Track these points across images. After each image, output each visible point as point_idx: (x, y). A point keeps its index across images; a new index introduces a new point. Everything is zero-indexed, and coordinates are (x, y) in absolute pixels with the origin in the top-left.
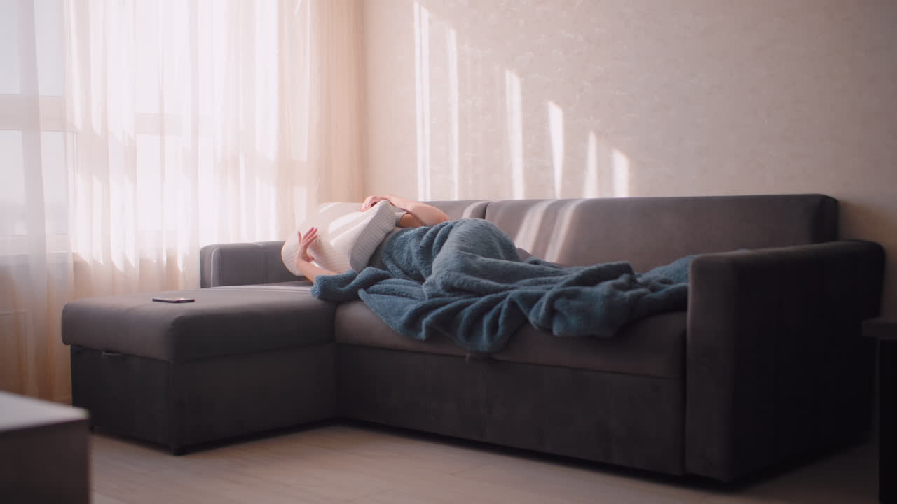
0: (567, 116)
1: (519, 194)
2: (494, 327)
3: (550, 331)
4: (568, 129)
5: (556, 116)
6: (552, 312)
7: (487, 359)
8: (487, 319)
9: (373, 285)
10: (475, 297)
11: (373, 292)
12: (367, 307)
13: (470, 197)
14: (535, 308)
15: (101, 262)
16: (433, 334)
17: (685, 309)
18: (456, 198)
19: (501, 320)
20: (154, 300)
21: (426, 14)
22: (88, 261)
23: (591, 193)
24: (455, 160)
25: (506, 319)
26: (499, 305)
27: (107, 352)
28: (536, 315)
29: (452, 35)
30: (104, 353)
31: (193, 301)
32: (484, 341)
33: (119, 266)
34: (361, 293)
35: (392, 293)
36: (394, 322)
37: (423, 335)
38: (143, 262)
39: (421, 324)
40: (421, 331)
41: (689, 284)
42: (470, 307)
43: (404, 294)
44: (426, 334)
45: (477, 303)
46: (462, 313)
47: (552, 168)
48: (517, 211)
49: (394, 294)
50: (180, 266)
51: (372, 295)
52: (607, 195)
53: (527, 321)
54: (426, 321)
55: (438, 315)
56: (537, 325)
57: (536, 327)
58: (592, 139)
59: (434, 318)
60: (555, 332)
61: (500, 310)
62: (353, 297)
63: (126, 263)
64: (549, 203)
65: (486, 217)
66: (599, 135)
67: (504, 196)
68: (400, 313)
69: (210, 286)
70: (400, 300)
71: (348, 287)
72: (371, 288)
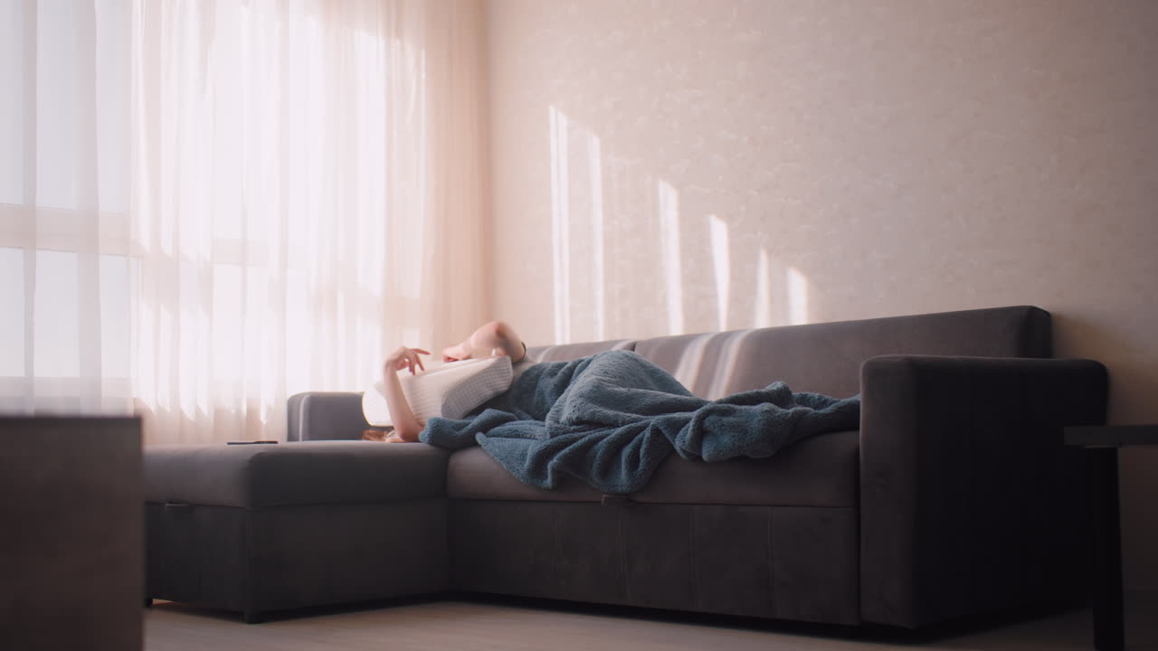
0: (732, 234)
1: (676, 329)
2: (634, 461)
3: (699, 458)
4: (733, 247)
5: (719, 233)
6: (701, 433)
7: (627, 500)
8: (627, 451)
9: (494, 427)
10: (610, 429)
11: (494, 436)
12: (485, 451)
13: (617, 337)
14: (681, 433)
15: (168, 409)
16: (562, 479)
17: (858, 429)
18: (601, 338)
19: (642, 451)
20: (229, 444)
21: (563, 121)
22: (153, 408)
23: (762, 322)
24: (600, 293)
25: (648, 451)
26: (641, 435)
27: (170, 503)
28: (681, 441)
29: (595, 143)
30: (167, 505)
31: (276, 442)
32: (623, 478)
33: (190, 414)
34: (479, 437)
35: (516, 435)
36: (518, 468)
37: (549, 482)
38: (218, 413)
39: (547, 469)
40: (547, 477)
41: (859, 397)
42: (605, 440)
43: (528, 436)
44: (553, 480)
45: (613, 435)
46: (596, 447)
47: (715, 296)
48: (676, 347)
49: (518, 436)
50: (263, 418)
51: (492, 439)
52: (781, 324)
53: (674, 451)
54: (550, 465)
55: (565, 455)
56: (684, 451)
57: (682, 454)
58: (763, 257)
59: (560, 459)
60: (705, 456)
61: (641, 440)
62: (469, 443)
63: (198, 412)
64: (711, 336)
65: (636, 349)
66: (770, 252)
67: (659, 333)
68: (523, 456)
69: (297, 440)
70: (523, 442)
71: (464, 431)
72: (492, 431)
